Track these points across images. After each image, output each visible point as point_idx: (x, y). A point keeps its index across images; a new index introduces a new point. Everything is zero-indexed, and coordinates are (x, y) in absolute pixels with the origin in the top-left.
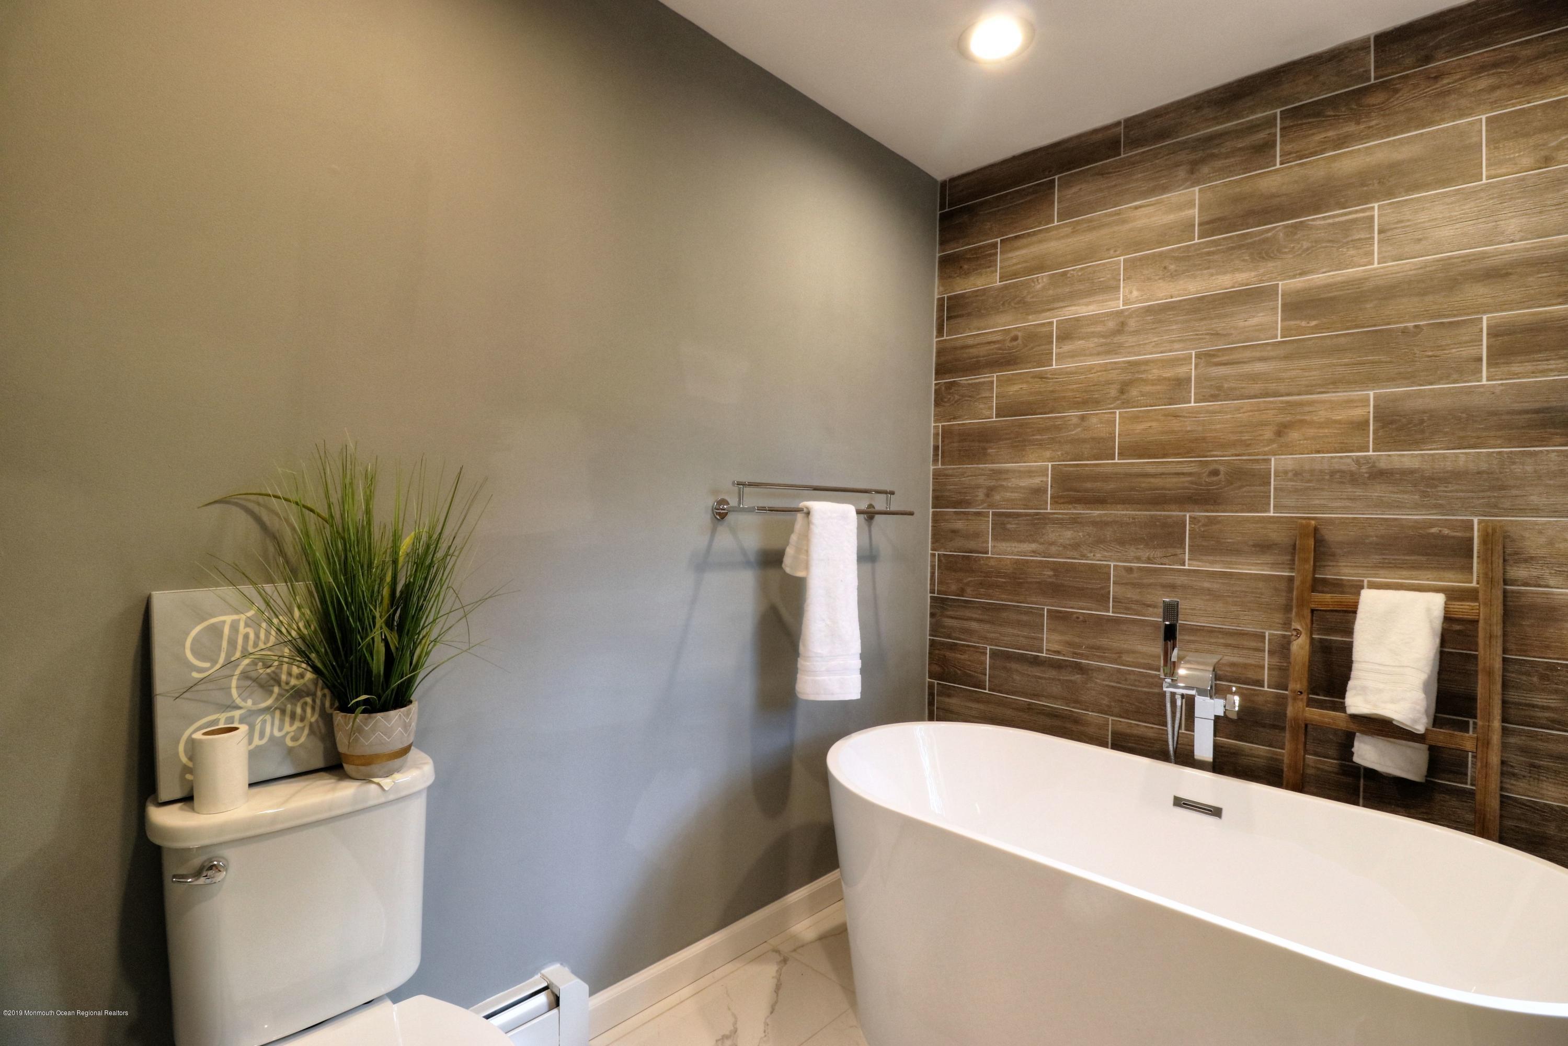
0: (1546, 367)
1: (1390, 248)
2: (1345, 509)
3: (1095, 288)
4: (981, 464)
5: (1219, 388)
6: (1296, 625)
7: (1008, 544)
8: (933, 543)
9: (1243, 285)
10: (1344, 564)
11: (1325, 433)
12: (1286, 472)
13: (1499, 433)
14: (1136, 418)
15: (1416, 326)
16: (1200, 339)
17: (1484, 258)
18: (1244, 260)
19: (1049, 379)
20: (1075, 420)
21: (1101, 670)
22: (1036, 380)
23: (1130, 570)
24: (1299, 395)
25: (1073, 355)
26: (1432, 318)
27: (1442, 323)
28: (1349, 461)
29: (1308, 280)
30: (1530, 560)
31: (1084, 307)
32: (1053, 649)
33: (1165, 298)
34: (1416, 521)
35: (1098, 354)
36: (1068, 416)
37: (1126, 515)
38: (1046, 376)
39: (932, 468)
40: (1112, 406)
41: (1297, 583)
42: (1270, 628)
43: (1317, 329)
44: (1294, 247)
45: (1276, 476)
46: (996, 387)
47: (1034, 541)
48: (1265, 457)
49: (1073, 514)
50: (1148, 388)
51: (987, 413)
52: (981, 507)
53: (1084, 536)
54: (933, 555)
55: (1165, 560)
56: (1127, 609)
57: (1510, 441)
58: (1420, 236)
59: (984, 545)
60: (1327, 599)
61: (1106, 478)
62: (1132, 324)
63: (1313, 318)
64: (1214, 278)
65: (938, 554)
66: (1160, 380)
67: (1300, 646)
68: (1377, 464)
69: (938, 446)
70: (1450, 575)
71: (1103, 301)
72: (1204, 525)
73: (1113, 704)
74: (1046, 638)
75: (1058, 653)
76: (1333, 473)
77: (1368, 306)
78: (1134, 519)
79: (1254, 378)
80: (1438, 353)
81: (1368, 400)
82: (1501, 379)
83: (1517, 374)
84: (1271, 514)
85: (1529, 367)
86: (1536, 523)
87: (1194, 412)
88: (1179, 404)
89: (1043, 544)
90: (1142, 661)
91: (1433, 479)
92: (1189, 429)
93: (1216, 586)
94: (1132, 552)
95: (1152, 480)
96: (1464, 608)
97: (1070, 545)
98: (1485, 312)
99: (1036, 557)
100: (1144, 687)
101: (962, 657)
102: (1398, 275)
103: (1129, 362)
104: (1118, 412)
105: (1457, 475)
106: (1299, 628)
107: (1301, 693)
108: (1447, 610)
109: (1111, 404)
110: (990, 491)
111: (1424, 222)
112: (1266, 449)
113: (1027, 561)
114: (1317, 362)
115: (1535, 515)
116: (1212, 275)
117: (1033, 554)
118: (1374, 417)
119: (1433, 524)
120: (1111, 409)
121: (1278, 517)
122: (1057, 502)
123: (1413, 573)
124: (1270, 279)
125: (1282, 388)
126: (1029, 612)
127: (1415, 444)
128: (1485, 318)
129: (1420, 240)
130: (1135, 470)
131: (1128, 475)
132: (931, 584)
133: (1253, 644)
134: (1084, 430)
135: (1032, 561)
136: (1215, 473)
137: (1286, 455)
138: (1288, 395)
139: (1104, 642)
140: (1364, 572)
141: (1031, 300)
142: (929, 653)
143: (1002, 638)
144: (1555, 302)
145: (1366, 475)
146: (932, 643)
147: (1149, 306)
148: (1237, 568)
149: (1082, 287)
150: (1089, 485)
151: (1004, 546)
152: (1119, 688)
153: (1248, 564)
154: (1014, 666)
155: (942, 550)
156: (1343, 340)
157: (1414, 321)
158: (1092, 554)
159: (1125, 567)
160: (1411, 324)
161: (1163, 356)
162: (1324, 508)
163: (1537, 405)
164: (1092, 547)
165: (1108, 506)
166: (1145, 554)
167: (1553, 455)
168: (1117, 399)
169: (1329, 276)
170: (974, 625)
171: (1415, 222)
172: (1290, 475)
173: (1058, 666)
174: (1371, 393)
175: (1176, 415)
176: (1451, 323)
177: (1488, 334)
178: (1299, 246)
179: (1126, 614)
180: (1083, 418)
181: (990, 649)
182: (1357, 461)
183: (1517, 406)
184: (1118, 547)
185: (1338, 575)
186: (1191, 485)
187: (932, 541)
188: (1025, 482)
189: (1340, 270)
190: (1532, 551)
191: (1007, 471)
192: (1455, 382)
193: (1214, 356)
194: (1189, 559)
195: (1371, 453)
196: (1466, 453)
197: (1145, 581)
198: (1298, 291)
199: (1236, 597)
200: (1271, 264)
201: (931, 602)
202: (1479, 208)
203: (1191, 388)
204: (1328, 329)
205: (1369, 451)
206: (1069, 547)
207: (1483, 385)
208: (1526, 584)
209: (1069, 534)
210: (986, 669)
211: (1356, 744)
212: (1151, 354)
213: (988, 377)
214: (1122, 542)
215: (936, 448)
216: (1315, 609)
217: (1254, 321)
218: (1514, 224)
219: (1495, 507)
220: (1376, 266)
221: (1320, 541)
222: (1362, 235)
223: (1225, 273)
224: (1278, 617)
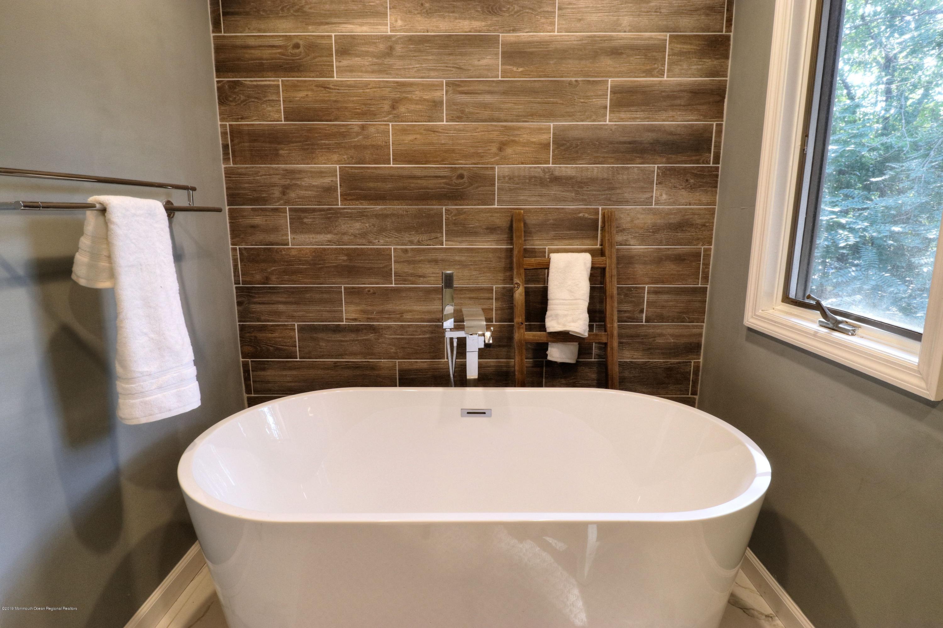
0: (635, 116)
1: (564, 22)
2: (537, 202)
3: (367, 11)
4: (274, 164)
5: (463, 112)
6: (516, 280)
7: (307, 236)
8: (232, 238)
9: (476, 31)
10: (536, 238)
11: (527, 150)
12: (504, 177)
13: (613, 155)
14: (404, 131)
15: (576, 81)
16: (448, 70)
17: (611, 40)
18: (477, 11)
19: (332, 89)
20: (356, 129)
21: (389, 327)
22: (320, 88)
23: (406, 251)
24: (512, 122)
25: (351, 70)
26: (584, 76)
27: (589, 81)
28: (539, 170)
29: (518, 36)
30: (622, 230)
31: (358, 26)
32: (351, 318)
33: (423, 31)
34: (573, 209)
35: (373, 72)
36: (351, 124)
37: (401, 208)
38: (328, 86)
39: (223, 166)
40: (386, 119)
41: (515, 252)
42: (497, 283)
43: (523, 74)
44: (509, 8)
45: (498, 180)
46: (283, 91)
47: (329, 232)
48: (492, 166)
49: (360, 208)
50: (412, 107)
51: (276, 116)
52: (277, 204)
53: (370, 226)
54: (234, 250)
55: (429, 242)
56: (405, 280)
57: (618, 161)
58: (580, 17)
59: (284, 238)
60: (532, 261)
61: (383, 179)
62: (399, 49)
63: (520, 65)
64: (457, 21)
65: (239, 248)
66: (421, 101)
67: (520, 293)
68: (554, 173)
69: (228, 145)
70: (588, 241)
71: (374, 24)
72: (455, 215)
73: (398, 351)
74: (345, 310)
75: (355, 320)
76: (531, 178)
77: (551, 62)
78: (407, 212)
79: (485, 106)
80: (586, 101)
81: (550, 129)
82: (615, 122)
83: (623, 119)
84: (496, 207)
85: (628, 115)
86: (626, 210)
87: (446, 129)
88: (436, 122)
89: (337, 234)
90: (417, 317)
91: (582, 183)
92: (443, 142)
93: (463, 258)
94: (406, 237)
95: (419, 181)
96: (599, 260)
97: (359, 234)
98: (610, 77)
99: (332, 245)
100: (420, 335)
101: (274, 335)
102: (568, 43)
103: (397, 82)
104: (390, 124)
105: (593, 181)
106: (518, 282)
107: (522, 323)
108: (593, 263)
109: (385, 117)
110: (285, 189)
111: (582, 8)
112: (493, 160)
113: (324, 249)
114: (522, 99)
115: (627, 204)
116: (456, 18)
117: (329, 243)
118: (553, 141)
119: (580, 211)
120: (385, 121)
121: (499, 208)
122: (346, 199)
123: (571, 242)
124: (495, 31)
125: (502, 116)
126: (328, 291)
127: (573, 160)
128: (610, 80)
129: (580, 20)
130: (405, 173)
131: (401, 177)
132: (235, 276)
133: (487, 295)
134: (365, 138)
135: (328, 249)
136: (461, 176)
137: (504, 164)
138: (506, 121)
139: (389, 307)
140: (546, 243)
141: (310, 11)
142: (240, 337)
143: (308, 315)
144: (642, 75)
145: (548, 180)
146: (242, 328)
147: (411, 36)
148: (476, 245)
149: (355, 8)
150: (371, 185)
151: (301, 238)
152: (402, 339)
153: (483, 242)
154: (320, 335)
155: (244, 244)
156: (537, 85)
157: (575, 78)
158: (377, 241)
159: (402, 249)
160: (574, 79)
161: (423, 81)
162: (526, 202)
163: (630, 139)
164: (377, 235)
165: (388, 202)
166: (416, 239)
167: (636, 170)
168: (389, 113)
169: (530, 35)
170: (281, 308)
171: (578, 6)
172: (507, 178)
173: (356, 330)
175: (433, 131)
176: (593, 81)
177: (611, 92)
178: (512, 7)
179: (404, 284)
180: (363, 127)
181: (298, 325)
182: (544, 170)
183: (622, 139)
184: (396, 234)
185: (532, 246)
186: (445, 186)
187: (231, 237)
188: (317, 182)
189: (536, 32)
190: (624, 226)
191: (300, 171)
192: (594, 121)
193: (459, 86)
194: (446, 241)
195: (551, 165)
196: (597, 167)
197: (418, 258)
198: (511, 44)
199: (476, 265)
200: (495, 18)
201: (237, 292)
202: (611, 5)
203: (443, 109)
204: (529, 75)
205: (549, 164)
206: (359, 236)
207: (607, 124)
208: (621, 245)
209: (358, 225)
210: (296, 341)
211: (549, 349)
212: (414, 77)
213: (273, 81)
214: (398, 230)
215: (225, 147)
216: (525, 269)
217: (484, 62)
218: (626, 20)
219: (609, 200)
220: (556, 33)
221: (525, 224)
222: (549, 9)
223: (465, 19)
224: (501, 276)
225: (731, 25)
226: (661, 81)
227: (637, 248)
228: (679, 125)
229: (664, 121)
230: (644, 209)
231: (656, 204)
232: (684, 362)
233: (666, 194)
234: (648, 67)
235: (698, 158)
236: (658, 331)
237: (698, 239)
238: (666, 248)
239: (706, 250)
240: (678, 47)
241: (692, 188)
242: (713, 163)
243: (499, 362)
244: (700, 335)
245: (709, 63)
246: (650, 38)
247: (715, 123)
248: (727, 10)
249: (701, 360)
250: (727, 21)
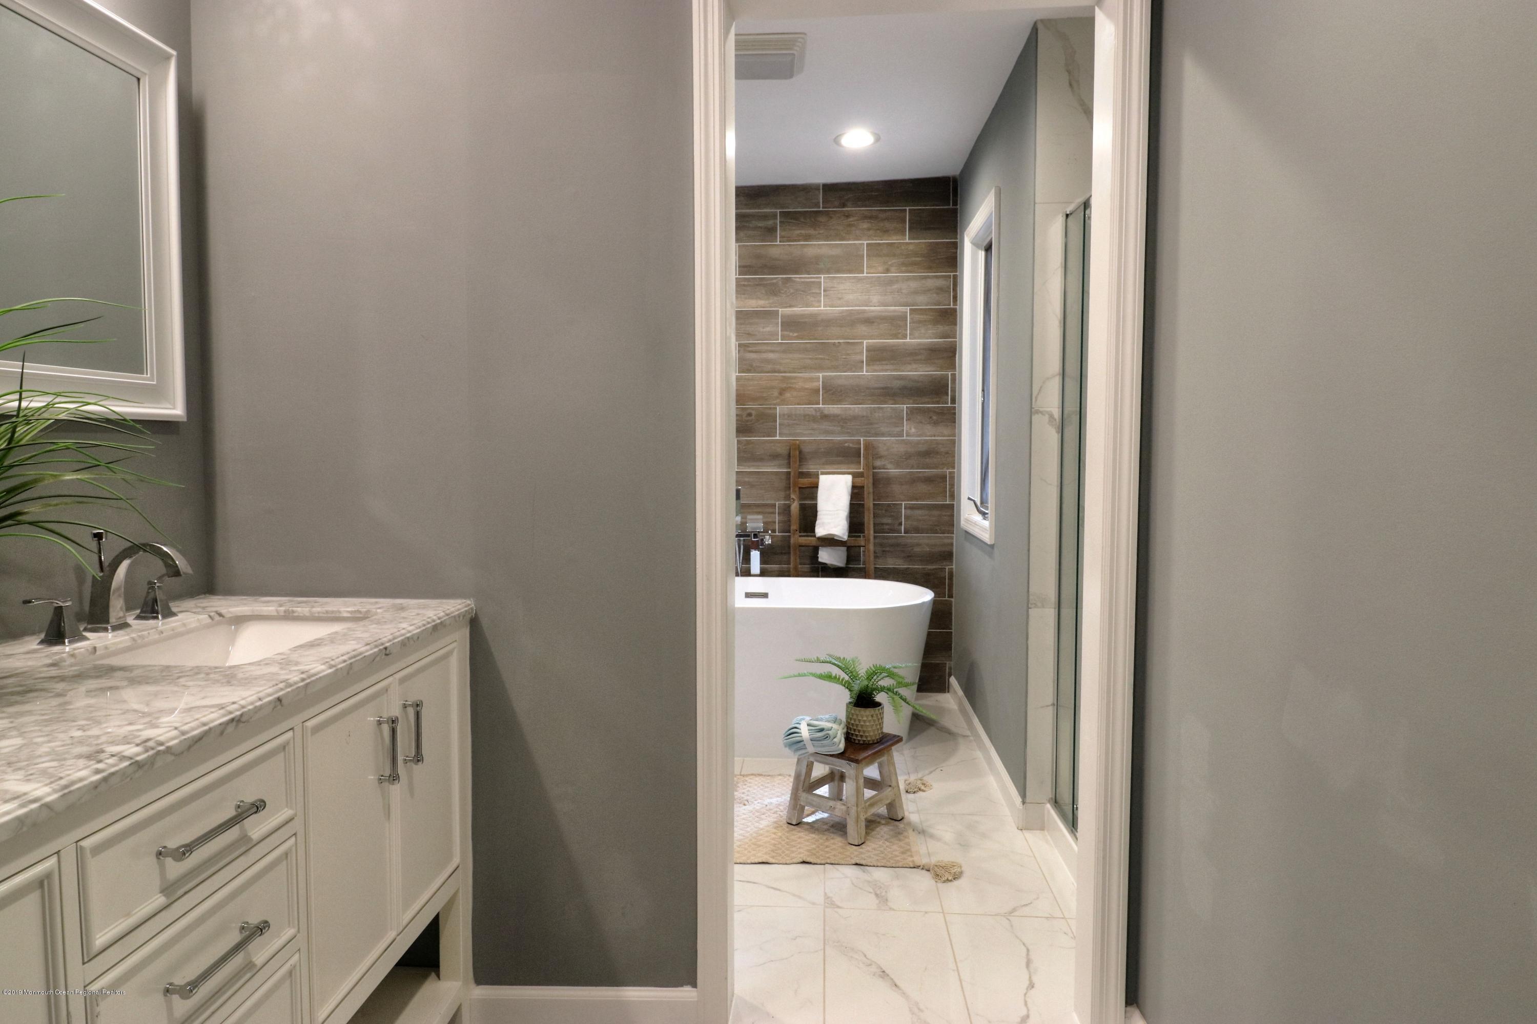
0: (886, 368)
1: (828, 300)
2: (811, 435)
5: (751, 366)
6: (793, 496)
9: (761, 308)
10: (812, 463)
11: (801, 395)
12: (784, 415)
13: (870, 398)
15: (839, 343)
16: (740, 335)
17: (864, 313)
18: (763, 293)
24: (790, 373)
26: (845, 339)
27: (849, 343)
28: (812, 410)
29: (793, 311)
30: (881, 457)
34: (840, 440)
41: (792, 474)
42: (778, 500)
43: (798, 338)
44: (786, 291)
45: (779, 417)
48: (775, 407)
57: (874, 402)
58: (840, 297)
60: (805, 481)
63: (795, 331)
64: (747, 300)
67: (795, 507)
68: (824, 412)
70: (852, 466)
72: (745, 445)
76: (805, 416)
77: (819, 329)
79: (768, 361)
80: (847, 357)
81: (820, 379)
82: (871, 373)
83: (876, 370)
84: (778, 438)
85: (880, 368)
86: (883, 440)
91: (846, 420)
93: (751, 480)
96: (859, 481)
98: (865, 339)
102: (831, 315)
105: (855, 418)
106: (794, 497)
107: (796, 531)
108: (853, 483)
111: (842, 290)
112: (775, 402)
114: (797, 356)
115: (883, 437)
116: (746, 298)
118: (822, 387)
119: (846, 441)
121: (781, 440)
123: (839, 466)
124: (776, 307)
125: (782, 369)
127: (839, 402)
128: (865, 342)
129: (840, 299)
133: (771, 510)
136: (750, 415)
137: (784, 406)
138: (785, 372)
140: (820, 467)
144: (889, 338)
145: (819, 417)
148: (761, 469)
153: (768, 466)
156: (808, 346)
160: (837, 341)
162: (801, 435)
163: (882, 386)
167: (889, 409)
169: (802, 310)
171: (838, 289)
172: (786, 416)
174: (821, 375)
176: (852, 343)
177: (866, 350)
178: (789, 290)
182: (815, 409)
183: (876, 386)
185: (808, 469)
189: (807, 308)
190: (882, 453)
192: (854, 372)
193: (748, 347)
195: (821, 406)
196: (858, 407)
198: (788, 316)
199: (762, 485)
200: (776, 298)
202: (863, 288)
204: (802, 339)
207: (864, 375)
208: (880, 468)
211: (820, 552)
216: (800, 488)
217: (768, 329)
218: (875, 299)
219: (869, 433)
220: (822, 308)
221: (800, 452)
222: (817, 291)
223: (752, 299)
224: (782, 494)
225: (957, 300)
226: (904, 342)
227: (893, 471)
228: (921, 375)
229: (909, 371)
230: (897, 440)
231: (907, 436)
232: (939, 568)
233: (915, 428)
234: (894, 332)
235: (938, 399)
236: (916, 541)
237: (943, 464)
238: (917, 472)
239: (950, 473)
240: (917, 317)
241: (936, 423)
242: (951, 404)
243: (782, 567)
244: (952, 544)
245: (941, 328)
246: (894, 311)
247: (950, 373)
248: (953, 290)
249: (954, 567)
250: (953, 298)
